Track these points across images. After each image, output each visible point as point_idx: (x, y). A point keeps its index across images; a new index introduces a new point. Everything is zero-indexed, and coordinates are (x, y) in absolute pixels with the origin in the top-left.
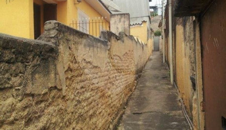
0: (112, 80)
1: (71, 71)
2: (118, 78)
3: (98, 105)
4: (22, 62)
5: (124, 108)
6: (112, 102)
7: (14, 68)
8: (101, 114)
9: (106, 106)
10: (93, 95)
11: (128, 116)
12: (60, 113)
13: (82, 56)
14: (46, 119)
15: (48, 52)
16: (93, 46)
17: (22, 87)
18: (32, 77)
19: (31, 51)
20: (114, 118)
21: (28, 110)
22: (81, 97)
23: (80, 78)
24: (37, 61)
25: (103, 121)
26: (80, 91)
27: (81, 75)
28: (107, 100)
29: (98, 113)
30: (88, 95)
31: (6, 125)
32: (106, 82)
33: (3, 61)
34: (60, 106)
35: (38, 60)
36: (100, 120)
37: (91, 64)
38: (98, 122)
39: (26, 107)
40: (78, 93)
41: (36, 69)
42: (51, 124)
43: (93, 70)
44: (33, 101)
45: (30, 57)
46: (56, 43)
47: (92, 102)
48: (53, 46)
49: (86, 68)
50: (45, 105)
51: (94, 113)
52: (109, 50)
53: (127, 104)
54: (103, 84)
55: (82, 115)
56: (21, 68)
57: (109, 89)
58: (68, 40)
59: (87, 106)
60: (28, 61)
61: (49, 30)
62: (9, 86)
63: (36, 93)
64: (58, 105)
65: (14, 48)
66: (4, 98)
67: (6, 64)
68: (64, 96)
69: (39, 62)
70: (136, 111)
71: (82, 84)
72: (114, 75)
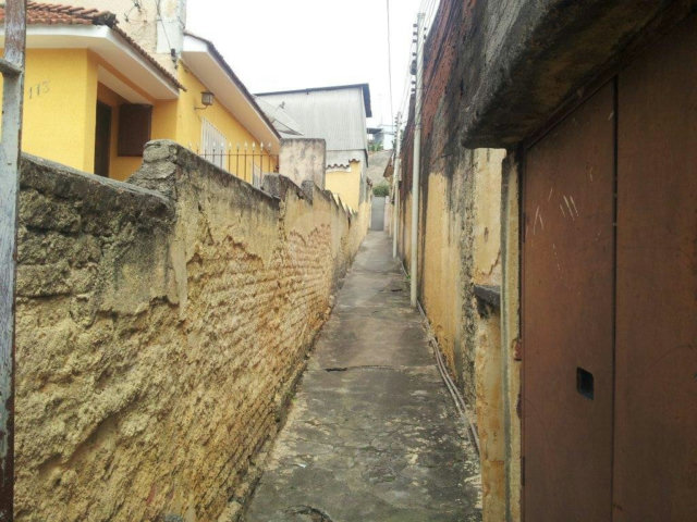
0: (284, 290)
1: (200, 261)
2: (296, 286)
3: (252, 346)
4: (96, 235)
5: (307, 358)
6: (281, 342)
7: (77, 247)
8: (259, 369)
9: (269, 351)
10: (243, 322)
11: (314, 376)
12: (172, 361)
13: (224, 228)
14: (141, 375)
15: (152, 213)
16: (249, 207)
17: (92, 293)
18: (116, 271)
19: (117, 209)
20: (284, 380)
21: (102, 350)
22: (218, 326)
23: (217, 281)
24: (127, 234)
25: (262, 385)
26: (217, 311)
27: (222, 273)
28: (271, 335)
29: (251, 365)
30: (232, 321)
31: (53, 386)
32: (272, 294)
33: (53, 229)
34: (173, 345)
35: (130, 231)
36: (256, 382)
37: (243, 249)
38: (251, 386)
39: (98, 344)
40: (213, 315)
41: (126, 252)
42: (150, 386)
43: (246, 265)
44: (115, 329)
45: (114, 222)
46: (171, 192)
47: (240, 340)
48: (165, 200)
49: (231, 258)
50: (140, 339)
51: (242, 365)
52: (281, 220)
53: (311, 347)
54: (265, 297)
55: (218, 369)
56: (93, 249)
57: (277, 310)
58: (197, 189)
59: (229, 347)
60: (109, 232)
61: (156, 161)
62: (65, 289)
63: (123, 310)
64: (169, 342)
65: (80, 199)
66: (51, 318)
67: (61, 237)
68: (183, 322)
69: (132, 237)
70: (334, 363)
71: (221, 296)
72: (289, 279)
